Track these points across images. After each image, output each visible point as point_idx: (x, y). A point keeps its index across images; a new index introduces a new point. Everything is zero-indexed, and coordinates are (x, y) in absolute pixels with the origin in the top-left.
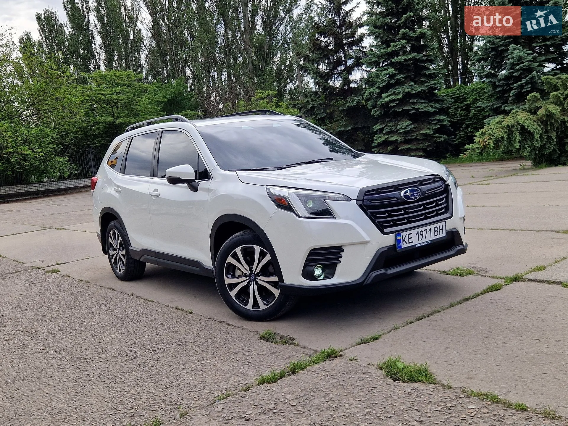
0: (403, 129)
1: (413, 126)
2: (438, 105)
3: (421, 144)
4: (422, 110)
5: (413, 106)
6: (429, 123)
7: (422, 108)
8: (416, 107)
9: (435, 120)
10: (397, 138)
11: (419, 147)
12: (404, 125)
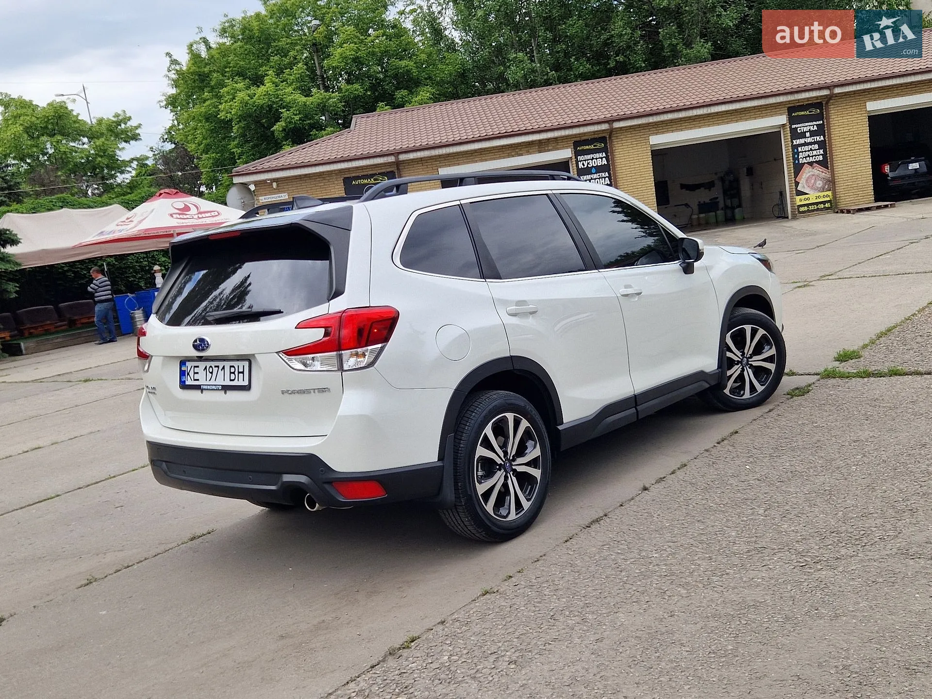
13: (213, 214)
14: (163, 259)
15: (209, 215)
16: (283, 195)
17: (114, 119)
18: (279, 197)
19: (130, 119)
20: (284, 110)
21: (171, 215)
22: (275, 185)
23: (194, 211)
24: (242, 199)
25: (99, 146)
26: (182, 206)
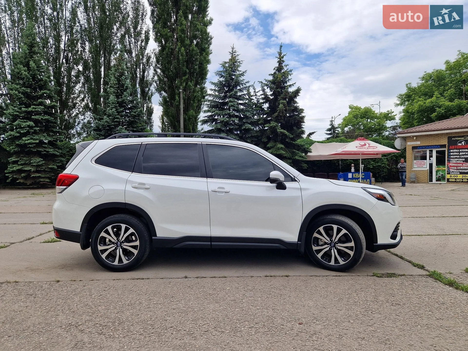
0: (36, 163)
1: (43, 162)
2: (60, 151)
3: (48, 174)
4: (51, 153)
5: (44, 149)
6: (53, 161)
7: (51, 152)
8: (47, 150)
9: (59, 160)
10: (31, 168)
11: (46, 176)
12: (37, 160)
13: (374, 148)
14: (373, 163)
15: (372, 148)
16: (418, 142)
17: (387, 113)
18: (416, 143)
19: (393, 112)
20: (437, 108)
21: (357, 147)
22: (415, 138)
23: (367, 145)
24: (401, 143)
25: (378, 122)
26: (363, 144)
